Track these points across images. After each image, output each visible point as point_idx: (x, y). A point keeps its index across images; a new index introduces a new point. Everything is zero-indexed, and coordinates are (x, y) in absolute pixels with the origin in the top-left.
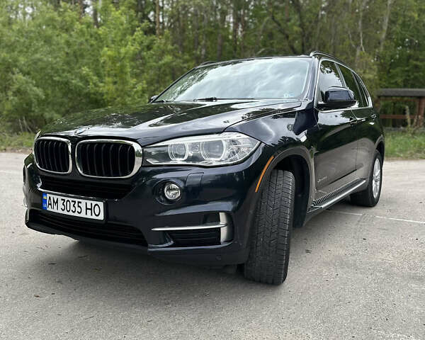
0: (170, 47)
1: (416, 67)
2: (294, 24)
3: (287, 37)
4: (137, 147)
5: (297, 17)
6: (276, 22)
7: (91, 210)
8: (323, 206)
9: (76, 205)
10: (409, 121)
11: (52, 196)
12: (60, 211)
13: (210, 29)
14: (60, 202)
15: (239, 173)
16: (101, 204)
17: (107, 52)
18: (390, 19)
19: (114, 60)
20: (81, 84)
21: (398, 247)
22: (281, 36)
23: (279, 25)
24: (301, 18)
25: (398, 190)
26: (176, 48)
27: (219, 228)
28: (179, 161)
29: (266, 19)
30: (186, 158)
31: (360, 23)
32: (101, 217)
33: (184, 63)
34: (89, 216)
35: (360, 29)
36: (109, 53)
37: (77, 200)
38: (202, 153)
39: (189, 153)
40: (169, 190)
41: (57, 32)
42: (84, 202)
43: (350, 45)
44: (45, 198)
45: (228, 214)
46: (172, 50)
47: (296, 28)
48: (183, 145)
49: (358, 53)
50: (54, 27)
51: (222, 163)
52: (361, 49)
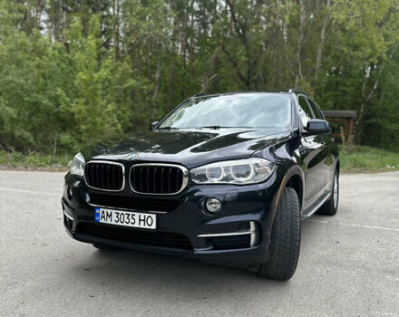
0: (131, 71)
1: (344, 92)
2: (241, 54)
3: (235, 65)
4: (184, 169)
5: (243, 47)
6: (226, 52)
7: (145, 221)
8: (309, 215)
9: (130, 217)
10: (343, 139)
11: (105, 210)
12: (113, 223)
13: (167, 56)
14: (114, 216)
15: (263, 191)
16: (154, 216)
17: (82, 75)
18: (323, 52)
19: (87, 83)
20: (50, 104)
21: (366, 248)
22: (230, 64)
23: (229, 54)
24: (247, 49)
25: (348, 201)
26: (136, 72)
27: (250, 235)
28: (216, 181)
29: (217, 49)
30: (221, 178)
31: (298, 54)
32: (154, 227)
33: (143, 85)
34: (142, 226)
35: (298, 59)
36: (84, 77)
37: (131, 213)
38: (232, 173)
39: (224, 174)
40: (210, 204)
41: (27, 56)
42: (137, 214)
43: (290, 73)
44: (97, 211)
45: (256, 223)
46: (133, 74)
47: (243, 58)
48: (219, 168)
49: (297, 80)
50: (26, 51)
51: (249, 182)
52: (300, 77)
